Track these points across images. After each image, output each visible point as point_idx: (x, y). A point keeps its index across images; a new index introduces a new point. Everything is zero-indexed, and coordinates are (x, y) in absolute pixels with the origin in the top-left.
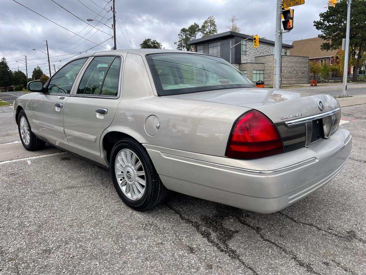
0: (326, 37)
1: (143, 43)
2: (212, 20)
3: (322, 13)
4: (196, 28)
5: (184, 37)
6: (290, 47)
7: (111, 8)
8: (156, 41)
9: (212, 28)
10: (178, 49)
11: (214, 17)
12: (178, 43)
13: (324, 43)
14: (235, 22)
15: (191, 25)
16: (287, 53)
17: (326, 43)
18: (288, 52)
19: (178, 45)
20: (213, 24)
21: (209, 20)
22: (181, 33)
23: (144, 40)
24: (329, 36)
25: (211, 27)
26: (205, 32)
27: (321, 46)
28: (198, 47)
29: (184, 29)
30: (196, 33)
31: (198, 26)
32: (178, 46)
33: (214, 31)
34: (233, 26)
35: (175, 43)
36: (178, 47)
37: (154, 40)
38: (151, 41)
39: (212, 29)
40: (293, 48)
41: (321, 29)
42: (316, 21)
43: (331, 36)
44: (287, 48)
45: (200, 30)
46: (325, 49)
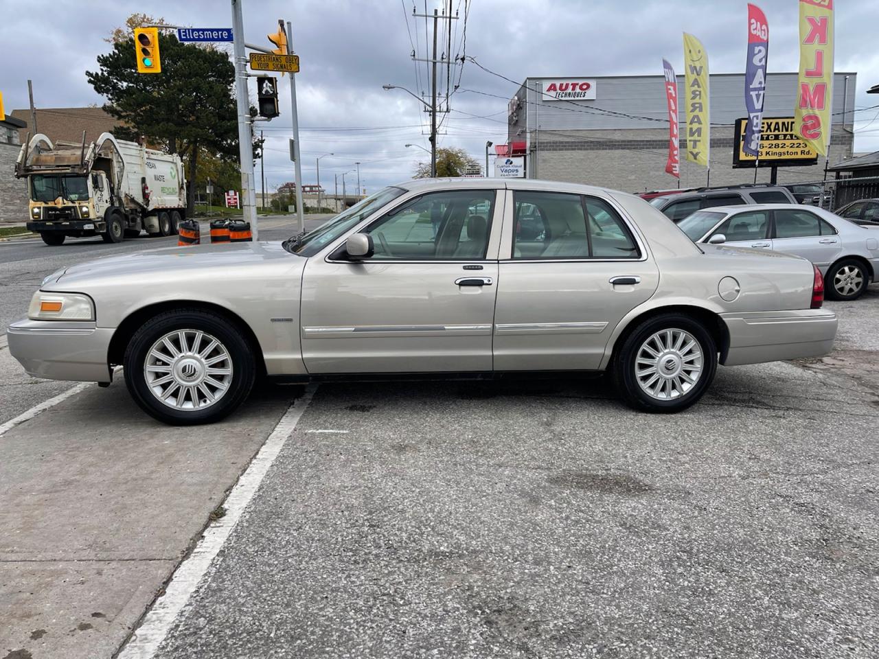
0: (124, 114)
3: (105, 56)
6: (19, 125)
13: (119, 125)
16: (14, 139)
17: (122, 127)
18: (16, 137)
24: (128, 112)
40: (26, 127)
41: (107, 93)
42: (93, 71)
43: (133, 113)
44: (11, 127)
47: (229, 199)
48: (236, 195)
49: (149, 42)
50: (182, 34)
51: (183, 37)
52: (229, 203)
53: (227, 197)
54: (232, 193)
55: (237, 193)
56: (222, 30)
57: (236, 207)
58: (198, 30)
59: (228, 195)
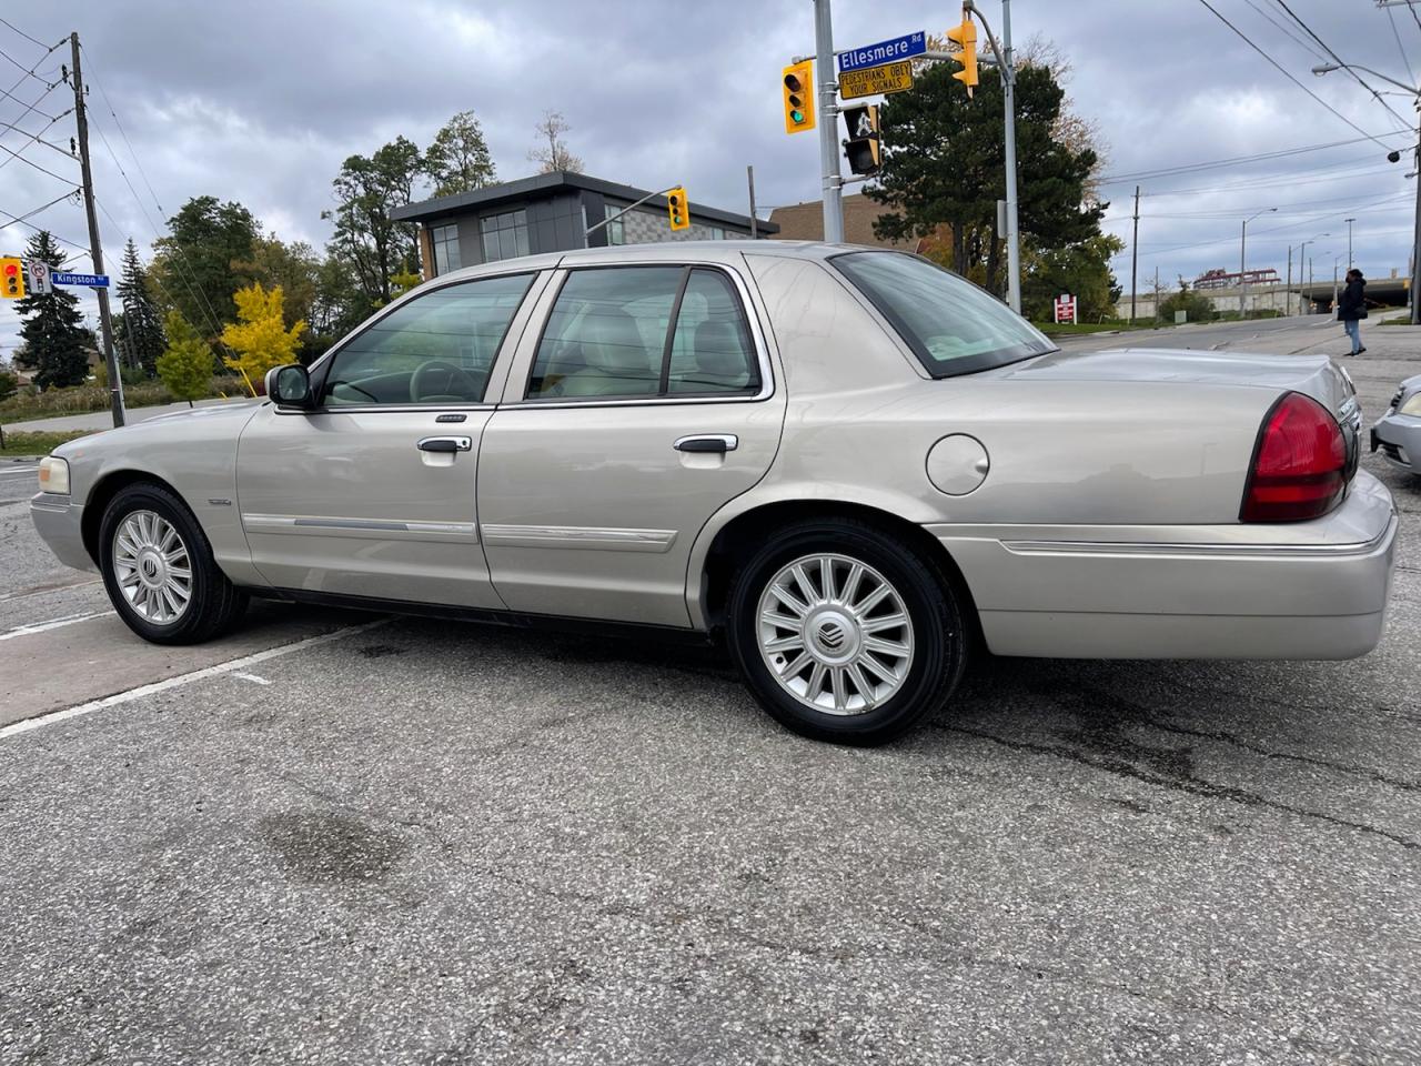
0: (888, 196)
1: (181, 216)
2: (470, 129)
4: (405, 156)
5: (361, 191)
6: (769, 230)
7: (65, 73)
8: (238, 204)
9: (473, 159)
10: (340, 238)
11: (474, 114)
12: (338, 217)
13: (883, 214)
14: (559, 137)
15: (386, 143)
17: (888, 215)
19: (337, 221)
20: (474, 142)
21: (456, 125)
22: (348, 174)
23: (187, 202)
24: (896, 191)
25: (470, 156)
26: (444, 173)
27: (874, 225)
28: (435, 230)
29: (356, 158)
30: (408, 175)
31: (414, 150)
32: (339, 225)
33: (480, 168)
34: (554, 152)
35: (324, 217)
36: (337, 230)
37: (230, 204)
38: (219, 204)
39: (470, 162)
40: (778, 232)
43: (902, 192)
45: (422, 162)
46: (887, 235)
47: (1060, 309)
48: (1071, 301)
49: (799, 85)
50: (844, 61)
51: (845, 66)
52: (1060, 315)
53: (1057, 306)
54: (1065, 298)
55: (1075, 298)
56: (900, 40)
57: (1071, 321)
58: (865, 50)
59: (1059, 303)
